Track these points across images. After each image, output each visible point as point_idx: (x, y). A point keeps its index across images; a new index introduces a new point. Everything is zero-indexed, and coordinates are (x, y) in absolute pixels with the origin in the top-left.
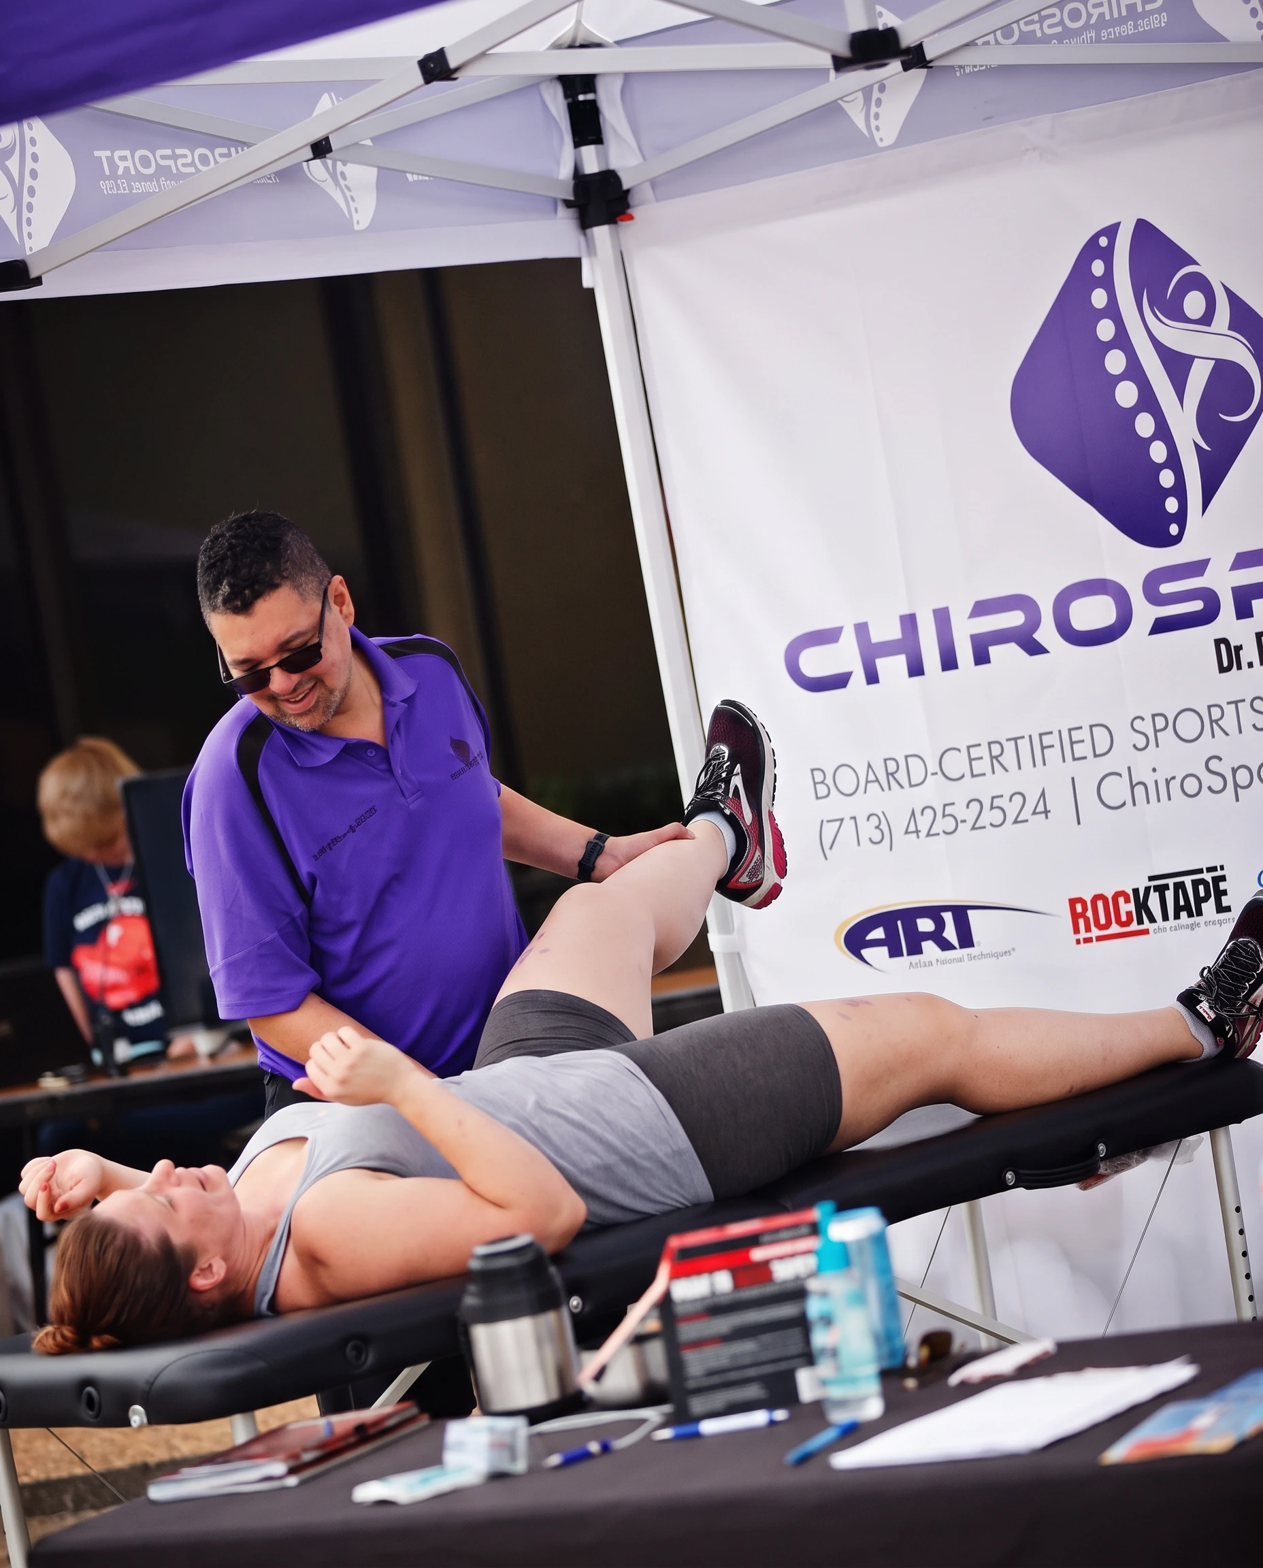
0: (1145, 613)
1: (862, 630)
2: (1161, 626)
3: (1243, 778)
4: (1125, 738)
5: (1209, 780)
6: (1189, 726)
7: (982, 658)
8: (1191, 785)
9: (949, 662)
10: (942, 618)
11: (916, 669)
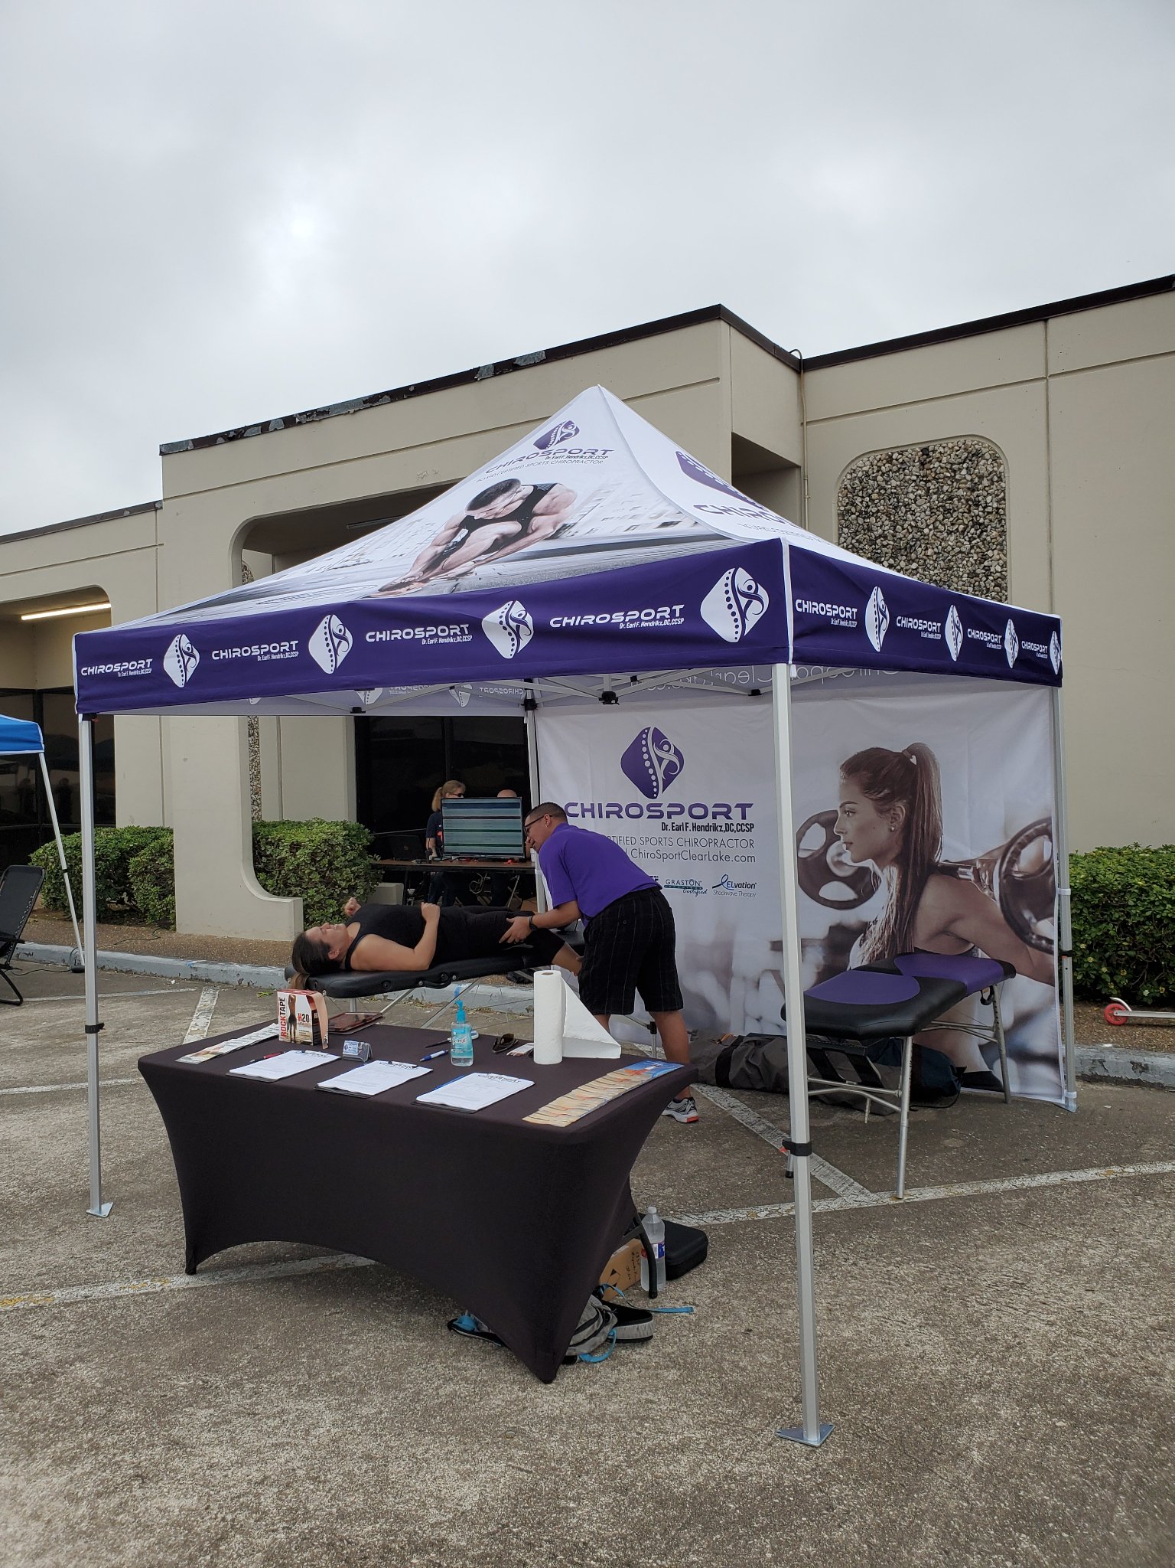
0: (646, 813)
1: (582, 805)
2: (649, 817)
3: (665, 856)
4: (639, 841)
5: (656, 855)
6: (654, 841)
7: (608, 817)
8: (653, 856)
9: (601, 816)
10: (600, 805)
11: (593, 816)
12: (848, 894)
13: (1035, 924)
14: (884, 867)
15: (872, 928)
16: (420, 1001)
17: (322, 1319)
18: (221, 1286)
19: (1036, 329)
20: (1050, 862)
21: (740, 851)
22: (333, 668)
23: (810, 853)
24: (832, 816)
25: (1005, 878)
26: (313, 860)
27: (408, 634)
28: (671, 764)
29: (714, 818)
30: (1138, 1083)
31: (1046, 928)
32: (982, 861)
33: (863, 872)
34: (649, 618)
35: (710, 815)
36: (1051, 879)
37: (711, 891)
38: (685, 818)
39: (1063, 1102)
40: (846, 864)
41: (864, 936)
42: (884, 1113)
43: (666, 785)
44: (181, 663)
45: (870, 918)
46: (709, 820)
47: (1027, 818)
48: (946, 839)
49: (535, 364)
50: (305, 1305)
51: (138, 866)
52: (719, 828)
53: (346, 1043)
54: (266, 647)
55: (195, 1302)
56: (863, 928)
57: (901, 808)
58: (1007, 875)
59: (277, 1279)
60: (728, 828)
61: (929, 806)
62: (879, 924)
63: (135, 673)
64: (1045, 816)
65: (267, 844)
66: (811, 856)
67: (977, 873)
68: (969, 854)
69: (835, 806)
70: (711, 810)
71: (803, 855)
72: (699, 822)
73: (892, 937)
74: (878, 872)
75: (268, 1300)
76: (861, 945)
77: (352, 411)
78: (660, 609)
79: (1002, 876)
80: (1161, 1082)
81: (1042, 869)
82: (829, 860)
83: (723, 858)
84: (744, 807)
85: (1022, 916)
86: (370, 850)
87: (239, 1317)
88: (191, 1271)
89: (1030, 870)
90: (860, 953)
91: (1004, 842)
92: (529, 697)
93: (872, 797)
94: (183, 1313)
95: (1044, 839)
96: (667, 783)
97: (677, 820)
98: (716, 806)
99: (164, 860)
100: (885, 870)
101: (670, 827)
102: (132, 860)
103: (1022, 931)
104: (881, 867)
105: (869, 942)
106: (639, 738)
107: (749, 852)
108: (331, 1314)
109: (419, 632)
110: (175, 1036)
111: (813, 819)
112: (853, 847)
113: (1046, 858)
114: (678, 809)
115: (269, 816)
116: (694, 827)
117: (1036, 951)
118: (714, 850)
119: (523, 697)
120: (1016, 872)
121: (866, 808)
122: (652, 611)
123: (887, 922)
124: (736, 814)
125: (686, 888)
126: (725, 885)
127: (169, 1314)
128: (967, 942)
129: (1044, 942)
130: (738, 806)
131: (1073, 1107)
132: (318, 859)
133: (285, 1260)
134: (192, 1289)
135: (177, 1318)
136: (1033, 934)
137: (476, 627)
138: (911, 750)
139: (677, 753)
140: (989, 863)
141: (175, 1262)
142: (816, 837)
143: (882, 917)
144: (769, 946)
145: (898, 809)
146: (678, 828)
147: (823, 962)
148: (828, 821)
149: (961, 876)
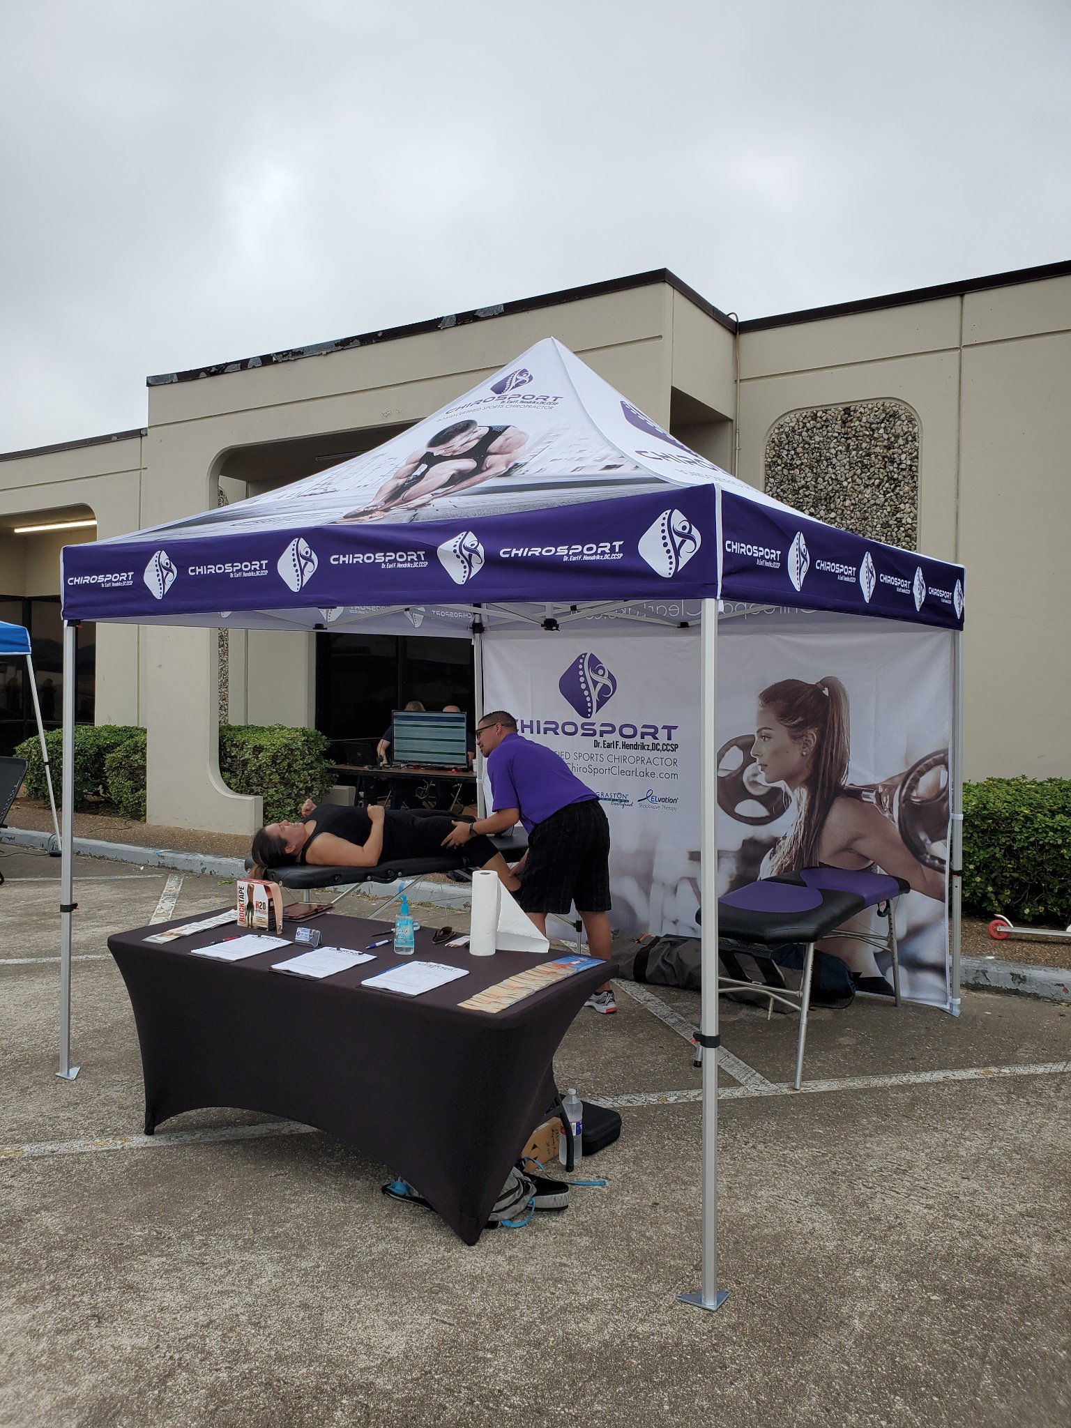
0: (580, 731)
2: (583, 735)
3: (596, 771)
4: (572, 757)
5: (588, 769)
6: (586, 757)
7: (545, 733)
8: (585, 770)
9: (539, 732)
10: (538, 722)
11: (532, 732)
12: (761, 811)
13: (930, 845)
14: (796, 788)
15: (781, 843)
16: (367, 893)
17: (267, 1180)
18: (177, 1147)
19: (954, 302)
20: (945, 789)
21: (665, 769)
22: (299, 587)
23: (728, 773)
24: (749, 740)
25: (904, 802)
26: (274, 762)
27: (369, 558)
28: (605, 687)
29: (643, 737)
30: (1016, 992)
31: (939, 849)
32: (884, 786)
33: (776, 791)
34: (590, 553)
35: (639, 735)
36: (946, 805)
37: (636, 804)
38: (616, 737)
39: (947, 1007)
40: (761, 784)
41: (774, 850)
42: (786, 1012)
43: (599, 706)
44: (160, 577)
45: (780, 834)
46: (637, 739)
47: (925, 750)
48: (853, 765)
49: (494, 317)
50: (253, 1167)
51: (113, 761)
52: (646, 747)
53: (299, 930)
54: (238, 565)
55: (152, 1160)
56: (774, 843)
57: (812, 735)
58: (906, 800)
59: (227, 1142)
60: (655, 747)
61: (839, 734)
62: (788, 840)
63: (117, 584)
64: (942, 747)
65: (232, 746)
66: (729, 775)
67: (879, 796)
68: (872, 779)
69: (753, 731)
70: (640, 730)
71: (723, 774)
72: (629, 741)
73: (800, 852)
74: (790, 792)
75: (218, 1161)
76: (770, 858)
77: (324, 352)
78: (601, 545)
79: (902, 800)
80: (1037, 992)
81: (938, 796)
82: (745, 779)
83: (649, 774)
84: (669, 729)
85: (919, 837)
86: (327, 755)
87: (192, 1175)
88: (149, 1131)
89: (927, 796)
90: (770, 865)
91: (905, 769)
92: (477, 621)
93: (787, 724)
94: (141, 1170)
95: (941, 768)
96: (600, 705)
97: (609, 738)
98: (644, 726)
99: (137, 757)
100: (795, 791)
101: (601, 745)
102: (108, 756)
103: (917, 851)
104: (793, 788)
105: (778, 855)
106: (577, 663)
107: (672, 770)
108: (275, 1176)
109: (380, 557)
110: (142, 918)
111: (732, 743)
112: (767, 769)
113: (942, 785)
114: (610, 729)
115: (235, 720)
116: (625, 746)
117: (930, 870)
118: (640, 767)
119: (472, 621)
120: (915, 797)
121: (781, 734)
122: (594, 546)
123: (796, 838)
124: (662, 735)
125: (614, 800)
126: (650, 799)
127: (128, 1170)
128: (868, 859)
129: (937, 862)
130: (664, 727)
131: (957, 1012)
132: (278, 762)
133: (235, 1124)
134: (150, 1148)
135: (136, 1174)
136: (927, 854)
137: (432, 554)
138: (825, 683)
139: (611, 677)
140: (890, 788)
141: (135, 1123)
142: (735, 758)
143: (791, 833)
144: (687, 855)
145: (810, 736)
146: (609, 746)
147: (735, 872)
148: (745, 745)
149: (864, 799)
